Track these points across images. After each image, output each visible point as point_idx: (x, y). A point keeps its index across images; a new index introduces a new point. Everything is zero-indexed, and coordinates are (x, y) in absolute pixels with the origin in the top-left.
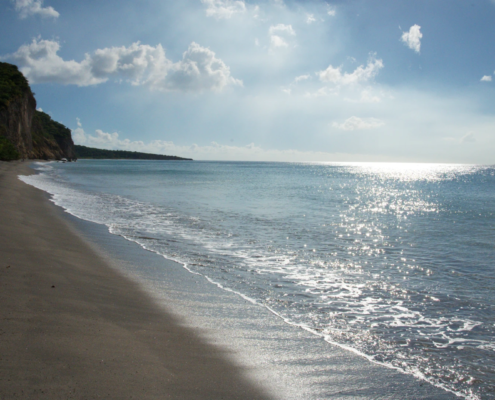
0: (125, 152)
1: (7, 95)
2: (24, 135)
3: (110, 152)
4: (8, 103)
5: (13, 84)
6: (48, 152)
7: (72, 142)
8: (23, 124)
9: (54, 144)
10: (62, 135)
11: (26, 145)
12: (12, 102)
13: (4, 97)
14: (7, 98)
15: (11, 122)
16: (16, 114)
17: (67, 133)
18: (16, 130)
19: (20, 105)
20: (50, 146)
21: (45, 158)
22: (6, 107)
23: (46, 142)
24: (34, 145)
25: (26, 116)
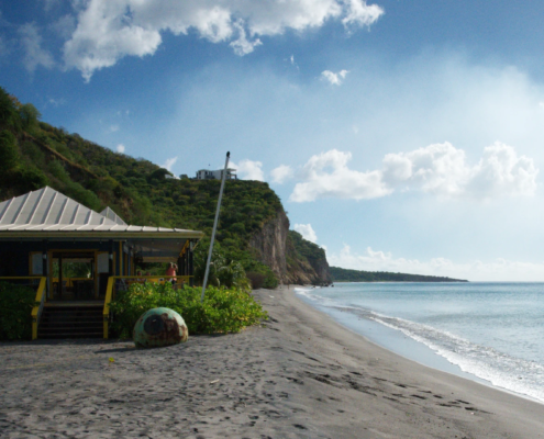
0: (387, 274)
1: (260, 216)
2: (278, 258)
3: (369, 273)
4: (262, 225)
5: (266, 204)
6: (304, 277)
7: (326, 264)
8: (276, 247)
9: (309, 266)
10: (315, 255)
11: (281, 269)
12: (266, 224)
13: (257, 219)
14: (261, 219)
15: (265, 245)
16: (270, 236)
17: (321, 253)
18: (270, 253)
19: (273, 227)
20: (304, 269)
21: (300, 283)
22: (260, 229)
23: (300, 265)
24: (288, 269)
25: (279, 237)
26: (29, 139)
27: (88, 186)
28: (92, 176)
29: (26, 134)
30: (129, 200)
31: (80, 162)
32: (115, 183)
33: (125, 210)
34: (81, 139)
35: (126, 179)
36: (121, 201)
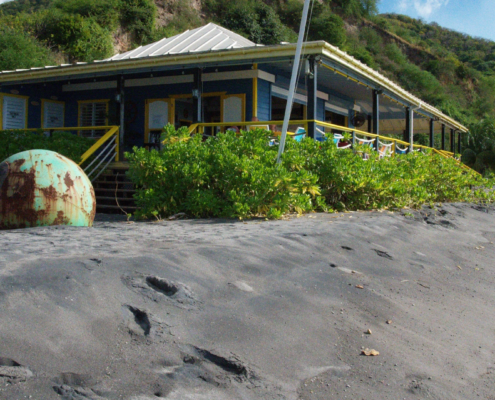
26: (369, 25)
27: (429, 68)
28: (432, 57)
29: (366, 21)
30: (473, 80)
31: (420, 44)
32: (457, 63)
33: (469, 91)
34: (439, 28)
35: (484, 63)
36: (465, 81)
